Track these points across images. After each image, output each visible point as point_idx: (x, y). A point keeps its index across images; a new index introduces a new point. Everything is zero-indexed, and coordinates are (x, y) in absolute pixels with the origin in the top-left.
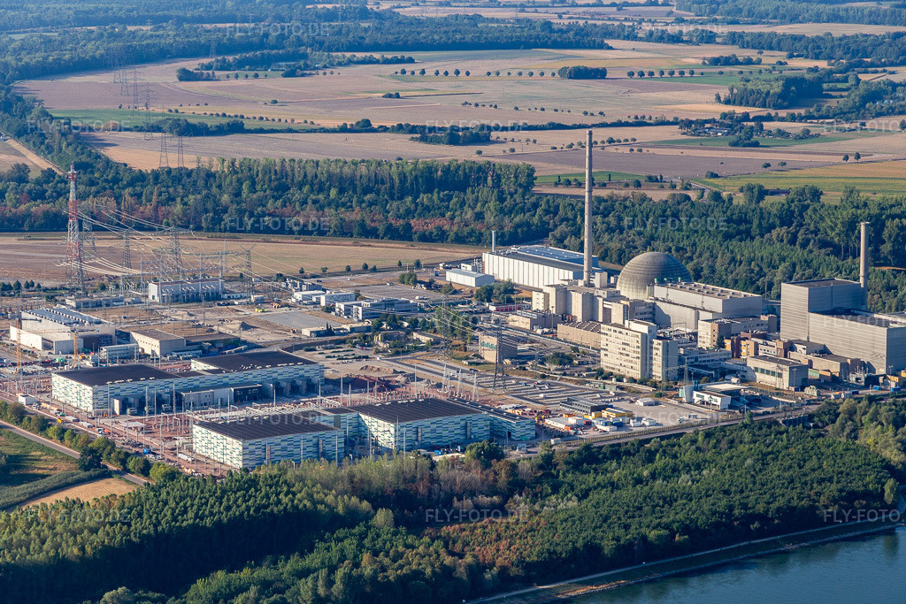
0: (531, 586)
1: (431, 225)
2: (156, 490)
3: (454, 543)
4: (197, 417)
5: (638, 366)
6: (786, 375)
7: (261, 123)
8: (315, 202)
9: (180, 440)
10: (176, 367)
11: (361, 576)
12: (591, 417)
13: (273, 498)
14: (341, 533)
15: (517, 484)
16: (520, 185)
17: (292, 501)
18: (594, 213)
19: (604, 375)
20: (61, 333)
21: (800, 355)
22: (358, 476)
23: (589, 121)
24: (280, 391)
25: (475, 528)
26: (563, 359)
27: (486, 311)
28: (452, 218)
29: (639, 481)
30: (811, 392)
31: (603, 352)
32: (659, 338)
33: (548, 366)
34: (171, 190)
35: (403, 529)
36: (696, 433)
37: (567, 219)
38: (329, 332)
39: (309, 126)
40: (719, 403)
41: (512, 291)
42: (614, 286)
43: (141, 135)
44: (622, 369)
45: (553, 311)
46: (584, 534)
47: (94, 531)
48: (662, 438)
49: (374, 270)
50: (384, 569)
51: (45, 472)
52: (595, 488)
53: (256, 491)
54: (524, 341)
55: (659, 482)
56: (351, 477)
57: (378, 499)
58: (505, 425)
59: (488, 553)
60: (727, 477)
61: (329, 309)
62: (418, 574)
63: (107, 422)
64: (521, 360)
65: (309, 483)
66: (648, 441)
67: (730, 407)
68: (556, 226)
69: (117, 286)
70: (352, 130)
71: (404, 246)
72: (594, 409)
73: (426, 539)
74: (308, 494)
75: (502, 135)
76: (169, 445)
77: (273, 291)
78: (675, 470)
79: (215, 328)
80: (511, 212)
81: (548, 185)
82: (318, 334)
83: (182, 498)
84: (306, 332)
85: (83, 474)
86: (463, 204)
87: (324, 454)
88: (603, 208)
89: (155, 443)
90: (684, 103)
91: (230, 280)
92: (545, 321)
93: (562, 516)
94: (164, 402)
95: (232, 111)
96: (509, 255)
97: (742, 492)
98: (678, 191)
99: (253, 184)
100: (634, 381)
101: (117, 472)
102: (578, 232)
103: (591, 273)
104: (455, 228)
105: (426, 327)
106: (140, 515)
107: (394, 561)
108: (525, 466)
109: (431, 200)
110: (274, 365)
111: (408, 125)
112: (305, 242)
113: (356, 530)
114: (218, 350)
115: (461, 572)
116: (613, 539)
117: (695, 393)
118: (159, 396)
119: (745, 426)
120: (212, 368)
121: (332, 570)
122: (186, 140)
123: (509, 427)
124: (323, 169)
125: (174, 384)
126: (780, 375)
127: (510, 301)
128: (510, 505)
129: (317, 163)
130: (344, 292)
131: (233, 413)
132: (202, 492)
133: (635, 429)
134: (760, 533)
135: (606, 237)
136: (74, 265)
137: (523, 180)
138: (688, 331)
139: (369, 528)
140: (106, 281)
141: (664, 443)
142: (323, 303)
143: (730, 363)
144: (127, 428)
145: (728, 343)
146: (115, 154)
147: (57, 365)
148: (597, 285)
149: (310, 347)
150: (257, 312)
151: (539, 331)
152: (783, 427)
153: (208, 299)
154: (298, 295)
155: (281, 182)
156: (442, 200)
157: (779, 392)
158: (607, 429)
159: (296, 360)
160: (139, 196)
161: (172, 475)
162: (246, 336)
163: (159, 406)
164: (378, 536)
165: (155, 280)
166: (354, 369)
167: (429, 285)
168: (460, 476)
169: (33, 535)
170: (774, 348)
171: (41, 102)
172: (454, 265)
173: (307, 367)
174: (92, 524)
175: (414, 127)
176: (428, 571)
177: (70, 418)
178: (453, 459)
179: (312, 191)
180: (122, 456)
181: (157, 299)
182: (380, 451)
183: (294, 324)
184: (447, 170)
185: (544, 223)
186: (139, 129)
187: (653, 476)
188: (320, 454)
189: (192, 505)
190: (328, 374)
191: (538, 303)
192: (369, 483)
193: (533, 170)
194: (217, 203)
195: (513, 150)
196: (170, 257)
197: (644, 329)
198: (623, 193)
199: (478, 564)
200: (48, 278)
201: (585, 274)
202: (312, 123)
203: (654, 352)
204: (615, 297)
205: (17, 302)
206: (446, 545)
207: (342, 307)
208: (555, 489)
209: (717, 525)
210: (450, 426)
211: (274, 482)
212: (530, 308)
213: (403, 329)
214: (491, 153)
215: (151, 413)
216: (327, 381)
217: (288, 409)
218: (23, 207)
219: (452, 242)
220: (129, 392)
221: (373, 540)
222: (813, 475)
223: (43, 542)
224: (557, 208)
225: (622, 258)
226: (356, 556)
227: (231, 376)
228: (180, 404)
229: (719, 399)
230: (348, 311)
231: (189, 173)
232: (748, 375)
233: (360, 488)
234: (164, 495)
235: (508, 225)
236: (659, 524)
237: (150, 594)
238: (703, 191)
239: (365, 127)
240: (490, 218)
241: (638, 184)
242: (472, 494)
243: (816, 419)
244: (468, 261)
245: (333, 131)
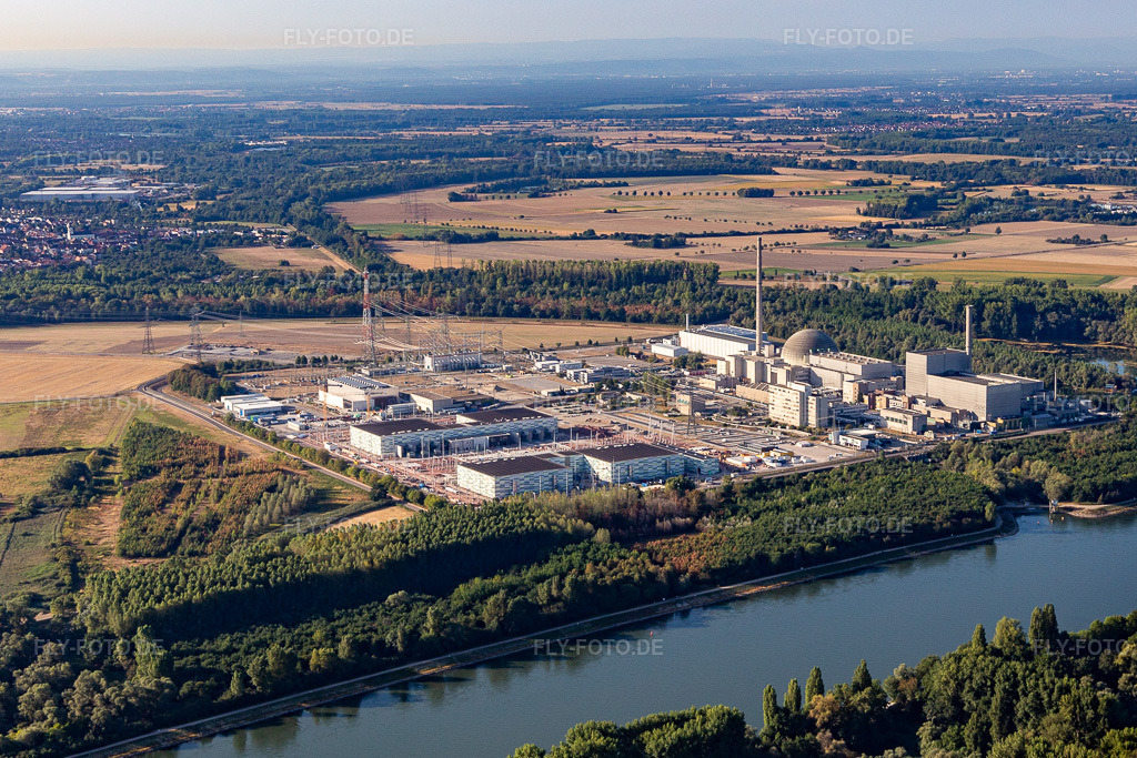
0: (715, 587)
1: (640, 310)
2: (428, 516)
3: (657, 554)
4: (461, 459)
5: (798, 417)
6: (910, 422)
7: (512, 233)
8: (552, 293)
9: (448, 477)
10: (445, 421)
11: (585, 581)
12: (762, 456)
13: (518, 521)
14: (569, 547)
15: (705, 508)
16: (708, 279)
17: (532, 523)
18: (763, 300)
19: (771, 423)
20: (357, 395)
21: (921, 407)
22: (583, 503)
23: (760, 229)
24: (524, 438)
25: (673, 543)
26: (740, 412)
27: (682, 375)
28: (656, 304)
29: (798, 505)
30: (929, 435)
31: (770, 406)
32: (813, 395)
33: (729, 417)
34: (443, 285)
35: (617, 544)
36: (842, 468)
37: (744, 305)
38: (562, 393)
39: (548, 235)
40: (859, 445)
41: (702, 360)
42: (779, 355)
43: (420, 243)
44: (785, 419)
45: (733, 375)
46: (755, 547)
47: (380, 548)
48: (816, 472)
49: (597, 344)
50: (602, 575)
51: (345, 502)
52: (765, 511)
53: (505, 515)
54: (711, 398)
55: (813, 506)
56: (578, 504)
57: (599, 521)
58: (696, 463)
59: (683, 562)
60: (866, 501)
61: (562, 375)
62: (628, 579)
63: (392, 463)
64: (708, 412)
65: (545, 509)
66: (805, 474)
67: (868, 447)
68: (735, 310)
69: (401, 359)
70: (581, 238)
71: (620, 326)
72: (764, 450)
73: (635, 552)
74: (544, 518)
75: (695, 240)
76: (439, 480)
77: (519, 361)
78: (826, 496)
79: (475, 390)
80: (701, 299)
81: (730, 278)
82: (554, 394)
83: (448, 522)
84: (544, 393)
85: (373, 504)
86: (664, 293)
87: (557, 487)
88: (771, 296)
89: (428, 479)
90: (832, 216)
91: (487, 353)
92: (727, 383)
93: (739, 533)
94: (435, 447)
95: (490, 224)
96: (699, 333)
97: (876, 513)
98: (828, 282)
99: (505, 279)
100: (794, 428)
101: (399, 502)
102: (752, 315)
103: (762, 345)
104: (658, 312)
105: (636, 388)
106: (416, 535)
107: (610, 569)
108: (711, 495)
109: (640, 290)
110: (520, 419)
111: (623, 234)
112: (544, 323)
113: (581, 545)
114: (478, 407)
115: (662, 577)
116: (778, 550)
117: (841, 437)
118: (432, 443)
119: (879, 462)
120: (472, 421)
121: (563, 576)
122: (454, 247)
123: (699, 465)
124: (558, 268)
125: (443, 434)
126: (906, 423)
127: (700, 367)
128: (699, 524)
129: (554, 263)
130: (573, 362)
131: (489, 456)
132: (463, 517)
133: (795, 465)
134: (890, 545)
135: (773, 318)
136: (369, 343)
137: (710, 274)
138: (836, 389)
139: (591, 543)
140: (392, 354)
141: (817, 475)
142: (558, 371)
143: (868, 414)
144: (407, 468)
145: (866, 398)
146: (400, 258)
147: (354, 420)
148: (767, 355)
149: (545, 404)
150: (507, 377)
151: (722, 391)
152: (908, 462)
153: (470, 368)
154: (539, 365)
155: (527, 278)
156: (649, 291)
157: (905, 436)
158: (774, 465)
159: (536, 414)
160: (418, 289)
161: (441, 504)
162: (498, 396)
163: (432, 450)
164: (598, 549)
165: (430, 354)
166: (581, 421)
167: (638, 356)
168: (661, 503)
169: (333, 551)
170: (901, 402)
171: (344, 218)
172: (658, 340)
173: (545, 420)
174: (379, 542)
175: (628, 235)
176: (636, 576)
177: (364, 461)
178: (656, 490)
179: (550, 284)
180: (403, 489)
181: (431, 369)
182: (600, 484)
183: (536, 387)
184: (652, 268)
185: (726, 308)
186: (420, 239)
187: (809, 501)
188: (555, 487)
189: (456, 527)
190: (561, 425)
191: (721, 369)
192: (592, 509)
193: (718, 267)
194: (477, 294)
195: (703, 252)
196: (441, 336)
197: (802, 388)
198: (786, 284)
199: (675, 570)
200: (348, 353)
201: (757, 347)
202: (550, 233)
203: (810, 405)
204: (780, 364)
205: (324, 371)
206: (650, 556)
207: (572, 373)
208: (734, 512)
209: (857, 538)
210: (654, 464)
211: (518, 509)
212: (715, 372)
213: (619, 390)
214: (686, 255)
215: (426, 456)
216: (560, 430)
217: (531, 452)
218: (330, 299)
219: (656, 322)
220: (409, 440)
221: (595, 553)
222: (930, 500)
223: (341, 557)
224: (736, 296)
225: (786, 334)
226: (581, 565)
227: (487, 427)
228: (448, 449)
229: (859, 442)
230: (577, 377)
231: (457, 272)
232: (882, 422)
233: (584, 513)
234: (434, 520)
235: (699, 310)
236: (813, 539)
237: (424, 596)
238: (847, 282)
239: (591, 235)
240: (685, 304)
241: (797, 277)
242: (671, 516)
243: (933, 456)
244: (668, 337)
245: (567, 239)
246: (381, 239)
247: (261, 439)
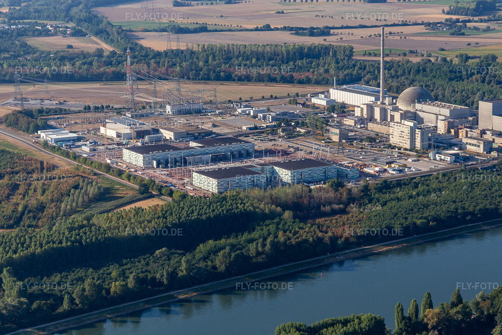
0: (360, 247)
1: (303, 76)
2: (178, 202)
3: (322, 226)
4: (194, 169)
5: (409, 142)
6: (482, 146)
7: (215, 27)
8: (245, 65)
9: (186, 180)
10: (182, 145)
11: (279, 242)
12: (386, 167)
13: (234, 206)
14: (268, 222)
15: (351, 199)
16: (346, 56)
17: (244, 207)
18: (385, 68)
19: (391, 147)
20: (125, 130)
21: (488, 136)
22: (275, 195)
23: (379, 24)
24: (234, 156)
25: (332, 219)
26: (371, 140)
27: (332, 117)
28: (313, 72)
29: (411, 197)
30: (494, 154)
31: (391, 136)
32: (418, 129)
33: (364, 143)
34: (174, 60)
35: (297, 220)
36: (438, 174)
37: (370, 72)
38: (256, 128)
39: (239, 28)
40: (449, 160)
41: (345, 107)
42: (395, 104)
43: (157, 34)
44: (400, 144)
45: (365, 116)
46: (385, 222)
47: (149, 222)
48: (422, 177)
49: (276, 98)
50: (289, 239)
51: (122, 195)
52: (390, 201)
53: (226, 202)
54: (352, 131)
55: (421, 197)
56: (271, 196)
57: (285, 207)
58: (344, 171)
59: (339, 231)
60: (454, 194)
61: (255, 117)
62: (306, 241)
63: (151, 171)
64: (350, 140)
65: (251, 198)
66: (414, 178)
67: (455, 162)
68: (365, 76)
69: (151, 107)
70: (261, 30)
71: (290, 86)
72: (387, 163)
73: (309, 225)
74: (251, 204)
75: (336, 31)
76: (181, 182)
77: (227, 108)
78: (428, 191)
79: (200, 126)
80: (342, 69)
81: (360, 55)
82: (250, 129)
83: (191, 206)
84: (244, 128)
85: (140, 196)
86: (318, 65)
87: (257, 185)
88: (389, 66)
89: (174, 181)
90: (426, 14)
91: (205, 103)
92: (361, 121)
93: (374, 214)
94: (177, 162)
95: (201, 21)
96: (343, 90)
97: (462, 201)
98: (425, 58)
99: (214, 56)
100: (406, 149)
101: (157, 195)
102: (376, 78)
103: (384, 98)
104: (315, 77)
105: (303, 125)
106: (171, 214)
107: (294, 235)
108: (355, 191)
109: (302, 63)
110: (231, 144)
111: (289, 27)
112: (241, 85)
113: (275, 221)
114: (202, 136)
115: (327, 240)
116: (399, 224)
117: (437, 155)
118: (175, 159)
119: (462, 171)
120: (200, 145)
121: (265, 239)
122: (181, 35)
123: (346, 172)
124: (248, 49)
125: (182, 153)
126: (479, 146)
127: (344, 112)
128: (348, 209)
129: (245, 46)
130: (261, 109)
131: (212, 167)
132: (200, 203)
133: (408, 173)
134: (471, 221)
135: (390, 80)
136: (129, 97)
137: (348, 53)
138: (433, 125)
139: (281, 220)
140: (145, 104)
141: (423, 179)
142: (252, 114)
143: (454, 141)
144: (160, 174)
145: (452, 131)
146: (145, 43)
147: (124, 145)
148: (387, 104)
149: (247, 135)
150: (219, 118)
151: (359, 126)
152: (481, 171)
153: (196, 113)
154: (239, 110)
155: (228, 55)
156: (308, 64)
157: (478, 154)
158: (394, 172)
159: (241, 141)
160: (158, 63)
161: (184, 196)
162: (215, 130)
163: (175, 164)
164: (286, 223)
165: (169, 104)
166: (269, 145)
167: (304, 105)
168: (324, 195)
169: (121, 224)
170: (475, 133)
171: (106, 18)
172: (315, 95)
173: (246, 145)
174: (148, 218)
175: (292, 28)
176: (311, 239)
177: (133, 170)
178: (320, 187)
179: (243, 60)
180: (159, 187)
181: (170, 113)
182: (284, 184)
183: (238, 124)
184: (310, 48)
185: (359, 74)
186: (156, 31)
187: (418, 195)
188: (254, 185)
189: (196, 209)
190: (256, 148)
191: (358, 113)
192: (280, 199)
193: (352, 48)
194: (197, 66)
195: (342, 39)
196: (176, 93)
197: (411, 124)
198: (397, 59)
199: (334, 236)
200: (116, 104)
201: (381, 98)
202: (241, 26)
203: (417, 135)
204: (396, 109)
205: (102, 115)
206: (319, 228)
207: (261, 115)
208: (370, 201)
209: (450, 217)
210: (318, 171)
211: (235, 198)
212: (354, 115)
213: (292, 126)
214: (331, 40)
215: (171, 167)
216: (256, 151)
217: (238, 164)
218: (102, 69)
219: (314, 84)
220: (160, 157)
221: (283, 225)
222: (496, 193)
223: (126, 227)
224: (365, 66)
225: (399, 90)
226: (276, 233)
227: (209, 149)
228: (185, 163)
229: (449, 158)
230: (264, 118)
231: (182, 52)
232: (463, 146)
233: (275, 201)
234: (182, 205)
235: (341, 75)
236: (422, 217)
237: (178, 251)
238: (438, 57)
239: (267, 28)
240: (332, 72)
241: (405, 55)
242: (330, 204)
243: (497, 167)
244: (322, 93)
245: (252, 30)
246: (131, 31)
247: (66, 157)
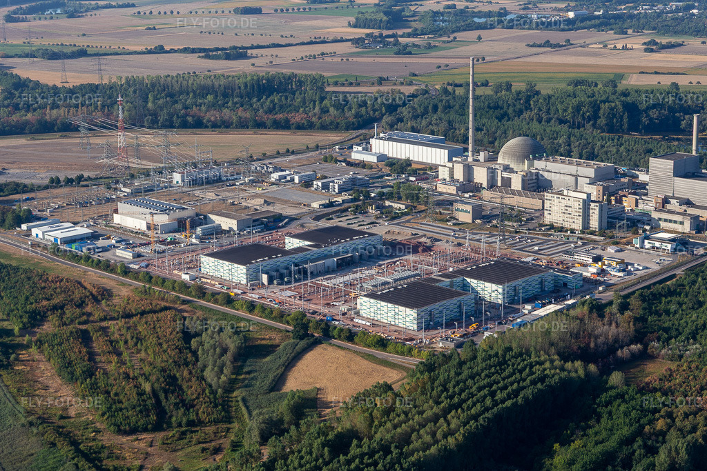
5: (579, 221)
12: (599, 265)
21: (674, 207)
31: (546, 213)
32: (594, 202)
38: (331, 204)
40: (669, 248)
42: (495, 160)
44: (564, 223)
49: (293, 152)
61: (307, 186)
63: (265, 292)
71: (288, 133)
75: (254, 52)
76: (336, 311)
82: (324, 206)
84: (315, 205)
101: (322, 339)
111: (189, 48)
117: (646, 241)
126: (682, 223)
137: (319, 83)
142: (297, 181)
145: (613, 199)
149: (329, 217)
150: (259, 190)
163: (295, 277)
173: (372, 239)
175: (193, 49)
177: (237, 291)
181: (181, 184)
182: (495, 306)
186: (20, 56)
188: (462, 313)
191: (443, 173)
195: (271, 62)
201: (470, 153)
202: (124, 48)
203: (592, 211)
230: (324, 187)
239: (160, 50)
244: (357, 144)
